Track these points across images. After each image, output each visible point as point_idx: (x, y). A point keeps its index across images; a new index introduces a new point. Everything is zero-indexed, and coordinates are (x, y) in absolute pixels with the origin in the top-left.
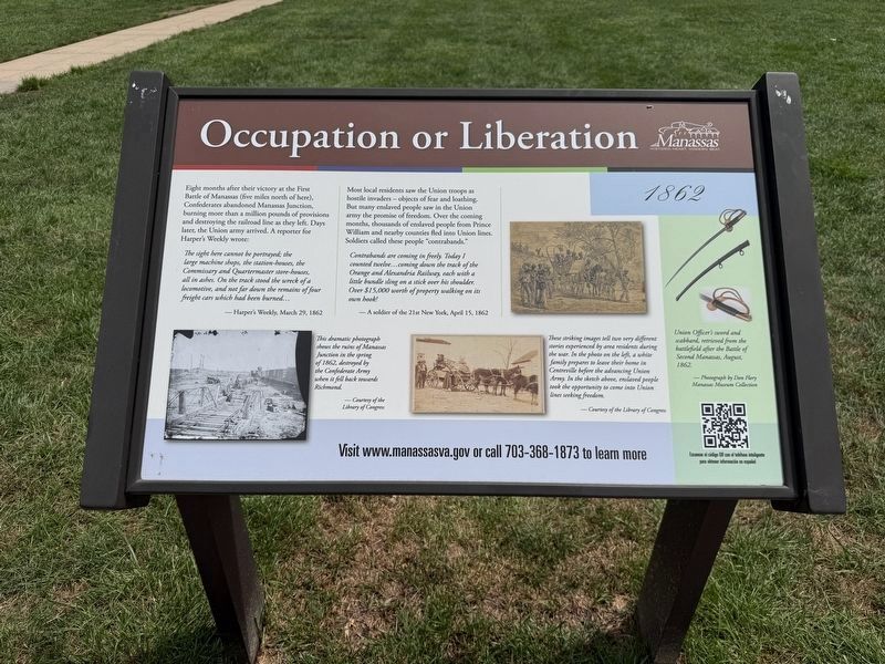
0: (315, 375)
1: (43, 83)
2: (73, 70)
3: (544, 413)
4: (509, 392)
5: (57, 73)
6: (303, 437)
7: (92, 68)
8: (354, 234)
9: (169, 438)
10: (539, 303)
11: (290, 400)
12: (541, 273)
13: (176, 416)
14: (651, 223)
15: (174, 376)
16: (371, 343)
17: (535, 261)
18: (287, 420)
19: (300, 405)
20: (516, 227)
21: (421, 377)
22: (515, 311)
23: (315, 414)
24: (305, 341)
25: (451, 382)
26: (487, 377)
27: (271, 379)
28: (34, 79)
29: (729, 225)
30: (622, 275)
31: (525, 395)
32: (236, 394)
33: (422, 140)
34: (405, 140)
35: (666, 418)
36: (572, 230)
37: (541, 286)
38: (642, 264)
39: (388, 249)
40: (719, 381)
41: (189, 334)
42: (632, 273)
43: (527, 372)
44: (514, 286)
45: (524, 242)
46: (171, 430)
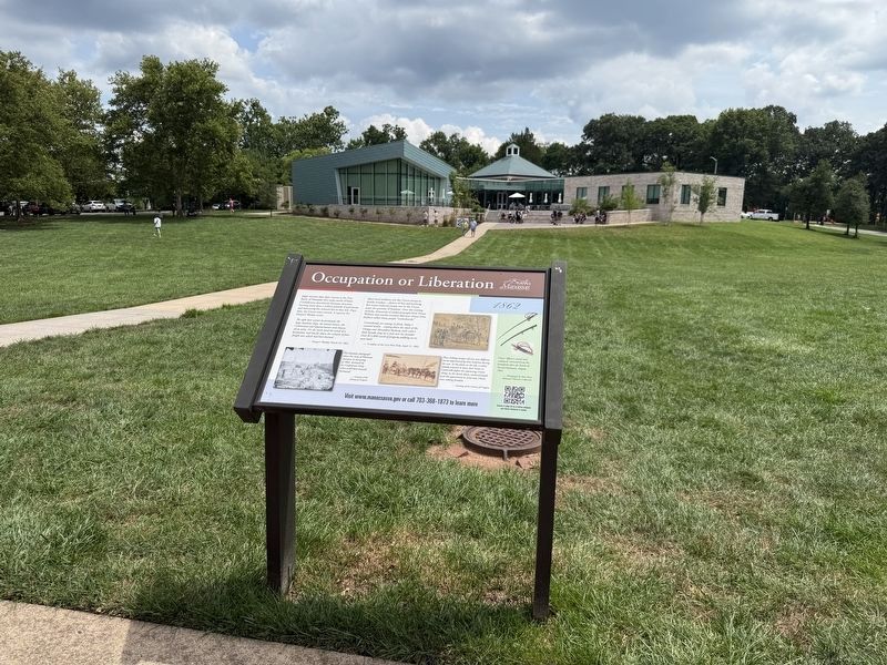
0: (340, 367)
1: (200, 313)
2: (224, 306)
3: (437, 386)
4: (423, 377)
5: (212, 307)
6: (331, 389)
7: (238, 306)
8: (368, 314)
9: (276, 387)
10: (441, 344)
11: (328, 375)
12: (444, 333)
13: (280, 379)
14: (495, 317)
15: (283, 364)
16: (366, 356)
17: (443, 328)
18: (326, 383)
19: (332, 377)
20: (436, 315)
21: (385, 369)
22: (431, 347)
23: (337, 381)
24: (339, 354)
25: (398, 372)
26: (413, 371)
27: (322, 368)
28: (194, 310)
29: (529, 319)
30: (479, 335)
31: (429, 379)
32: (307, 372)
33: (402, 282)
34: (395, 282)
35: (489, 391)
36: (460, 317)
37: (443, 337)
38: (488, 331)
39: (380, 321)
40: (514, 378)
41: (292, 349)
42: (484, 335)
43: (431, 371)
44: (431, 337)
45: (439, 320)
46: (277, 384)
